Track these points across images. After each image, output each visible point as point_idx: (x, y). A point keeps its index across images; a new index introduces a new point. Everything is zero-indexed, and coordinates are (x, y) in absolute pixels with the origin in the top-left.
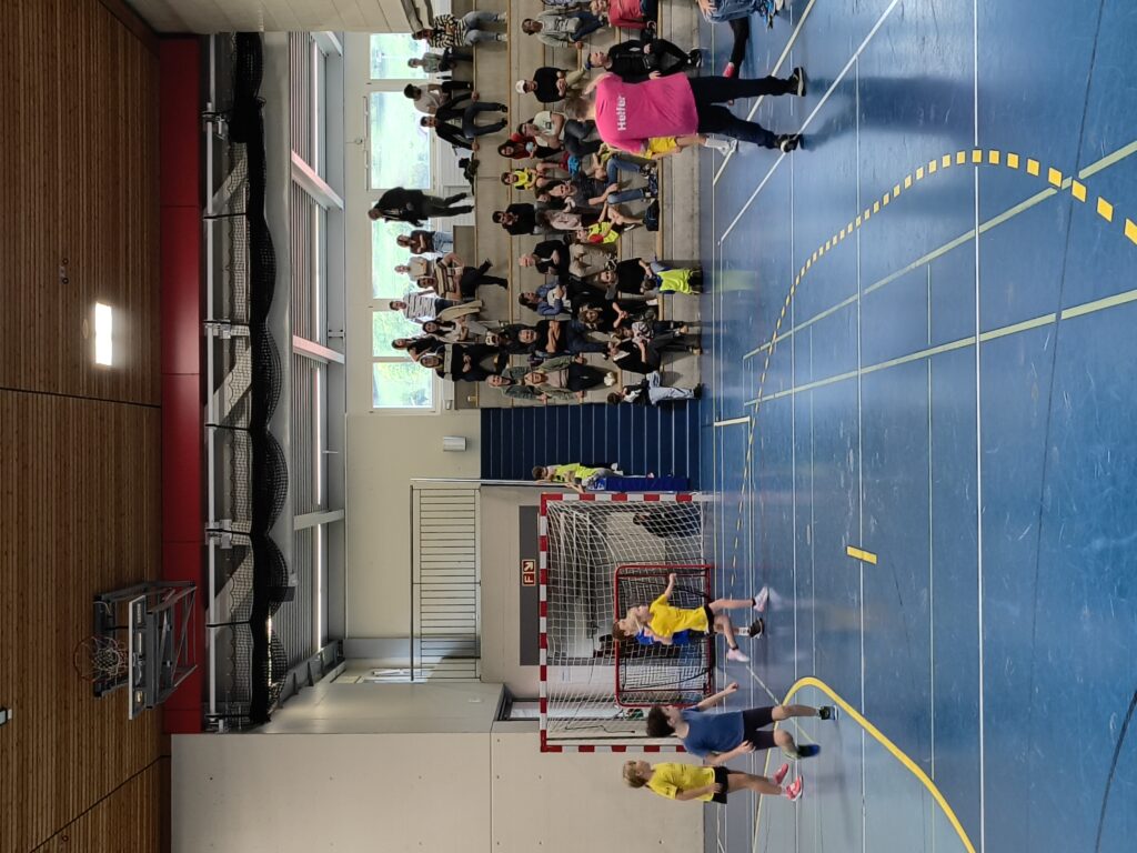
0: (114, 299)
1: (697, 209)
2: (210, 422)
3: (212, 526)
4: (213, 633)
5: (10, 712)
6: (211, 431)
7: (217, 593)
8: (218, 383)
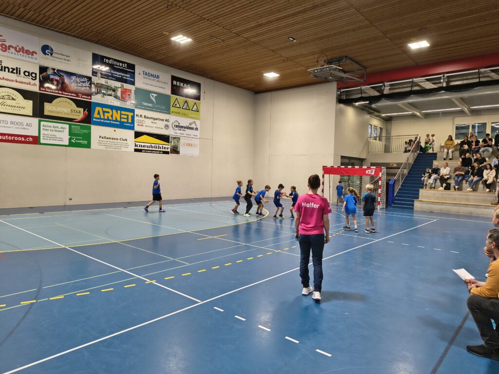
0: (433, 47)
1: (473, 215)
2: (414, 79)
3: (386, 84)
4: (360, 88)
5: (295, 41)
6: (412, 80)
7: (371, 87)
8: (427, 80)
